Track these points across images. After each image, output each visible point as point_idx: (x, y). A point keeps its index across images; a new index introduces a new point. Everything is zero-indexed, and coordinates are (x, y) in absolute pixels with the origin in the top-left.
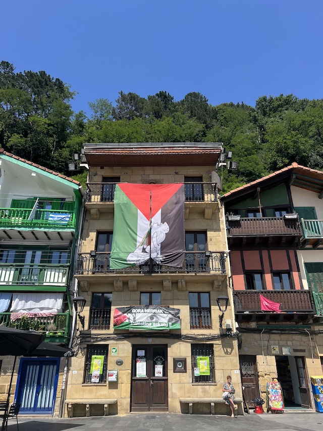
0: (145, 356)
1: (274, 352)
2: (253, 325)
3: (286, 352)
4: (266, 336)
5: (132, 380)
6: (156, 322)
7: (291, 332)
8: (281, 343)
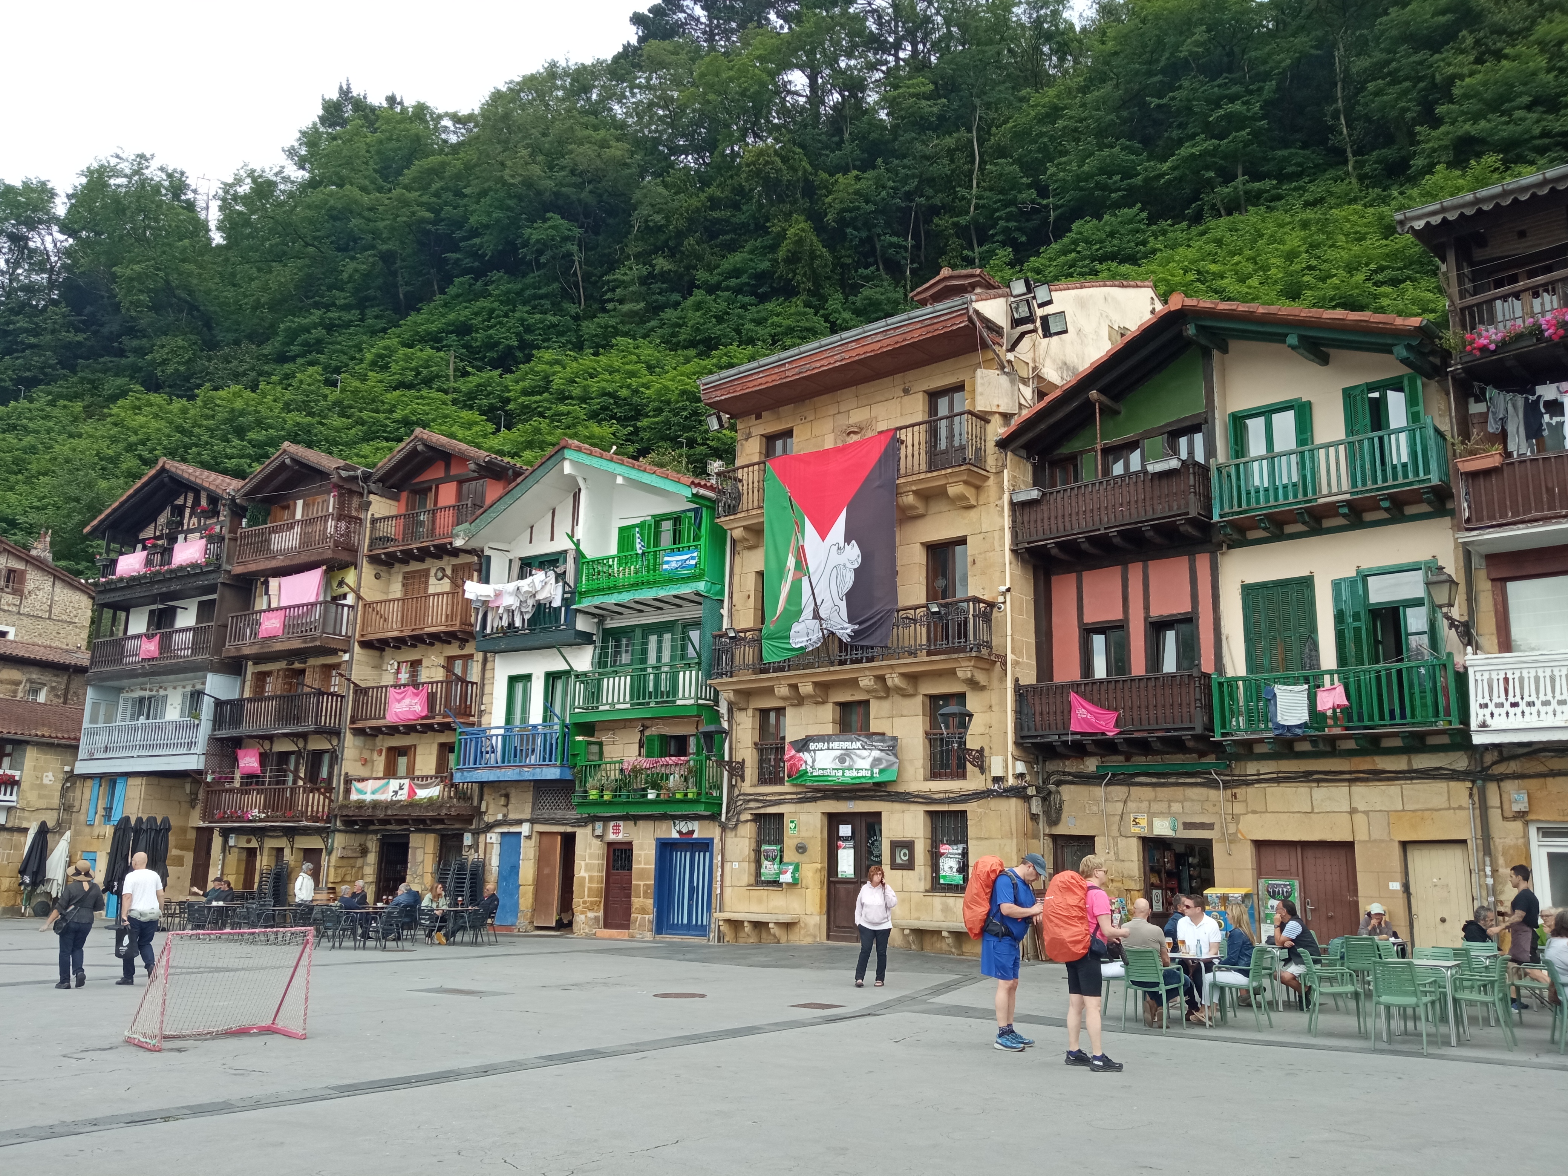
0: (853, 837)
1: (1136, 830)
2: (1091, 765)
3: (1162, 828)
4: (1119, 791)
5: (829, 883)
6: (850, 768)
7: (1181, 780)
8: (1155, 807)
